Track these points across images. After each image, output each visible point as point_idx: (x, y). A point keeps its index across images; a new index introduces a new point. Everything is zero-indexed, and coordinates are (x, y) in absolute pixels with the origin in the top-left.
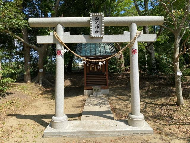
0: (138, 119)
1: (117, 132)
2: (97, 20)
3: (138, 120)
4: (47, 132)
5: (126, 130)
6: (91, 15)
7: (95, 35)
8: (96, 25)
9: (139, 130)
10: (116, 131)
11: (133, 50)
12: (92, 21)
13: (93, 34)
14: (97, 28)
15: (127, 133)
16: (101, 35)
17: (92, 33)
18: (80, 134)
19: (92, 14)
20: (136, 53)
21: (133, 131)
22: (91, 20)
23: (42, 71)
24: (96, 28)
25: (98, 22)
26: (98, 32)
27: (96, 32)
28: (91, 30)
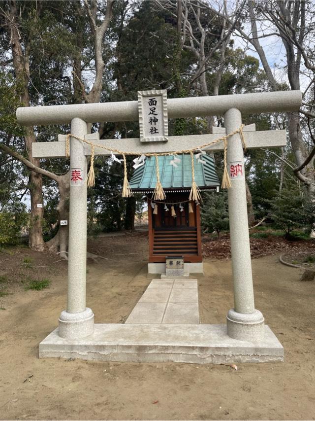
0: (247, 321)
1: (197, 350)
2: (154, 105)
3: (247, 325)
4: (47, 344)
5: (219, 345)
6: (140, 95)
7: (150, 137)
8: (152, 116)
9: (250, 346)
10: (197, 347)
11: (232, 166)
12: (142, 107)
13: (145, 136)
14: (153, 123)
15: (222, 353)
16: (163, 137)
17: (144, 132)
18: (115, 351)
19: (142, 93)
20: (239, 173)
21: (234, 348)
22: (141, 105)
23: (65, 224)
24: (151, 122)
25: (155, 109)
26: (156, 130)
27: (152, 131)
28: (142, 127)
